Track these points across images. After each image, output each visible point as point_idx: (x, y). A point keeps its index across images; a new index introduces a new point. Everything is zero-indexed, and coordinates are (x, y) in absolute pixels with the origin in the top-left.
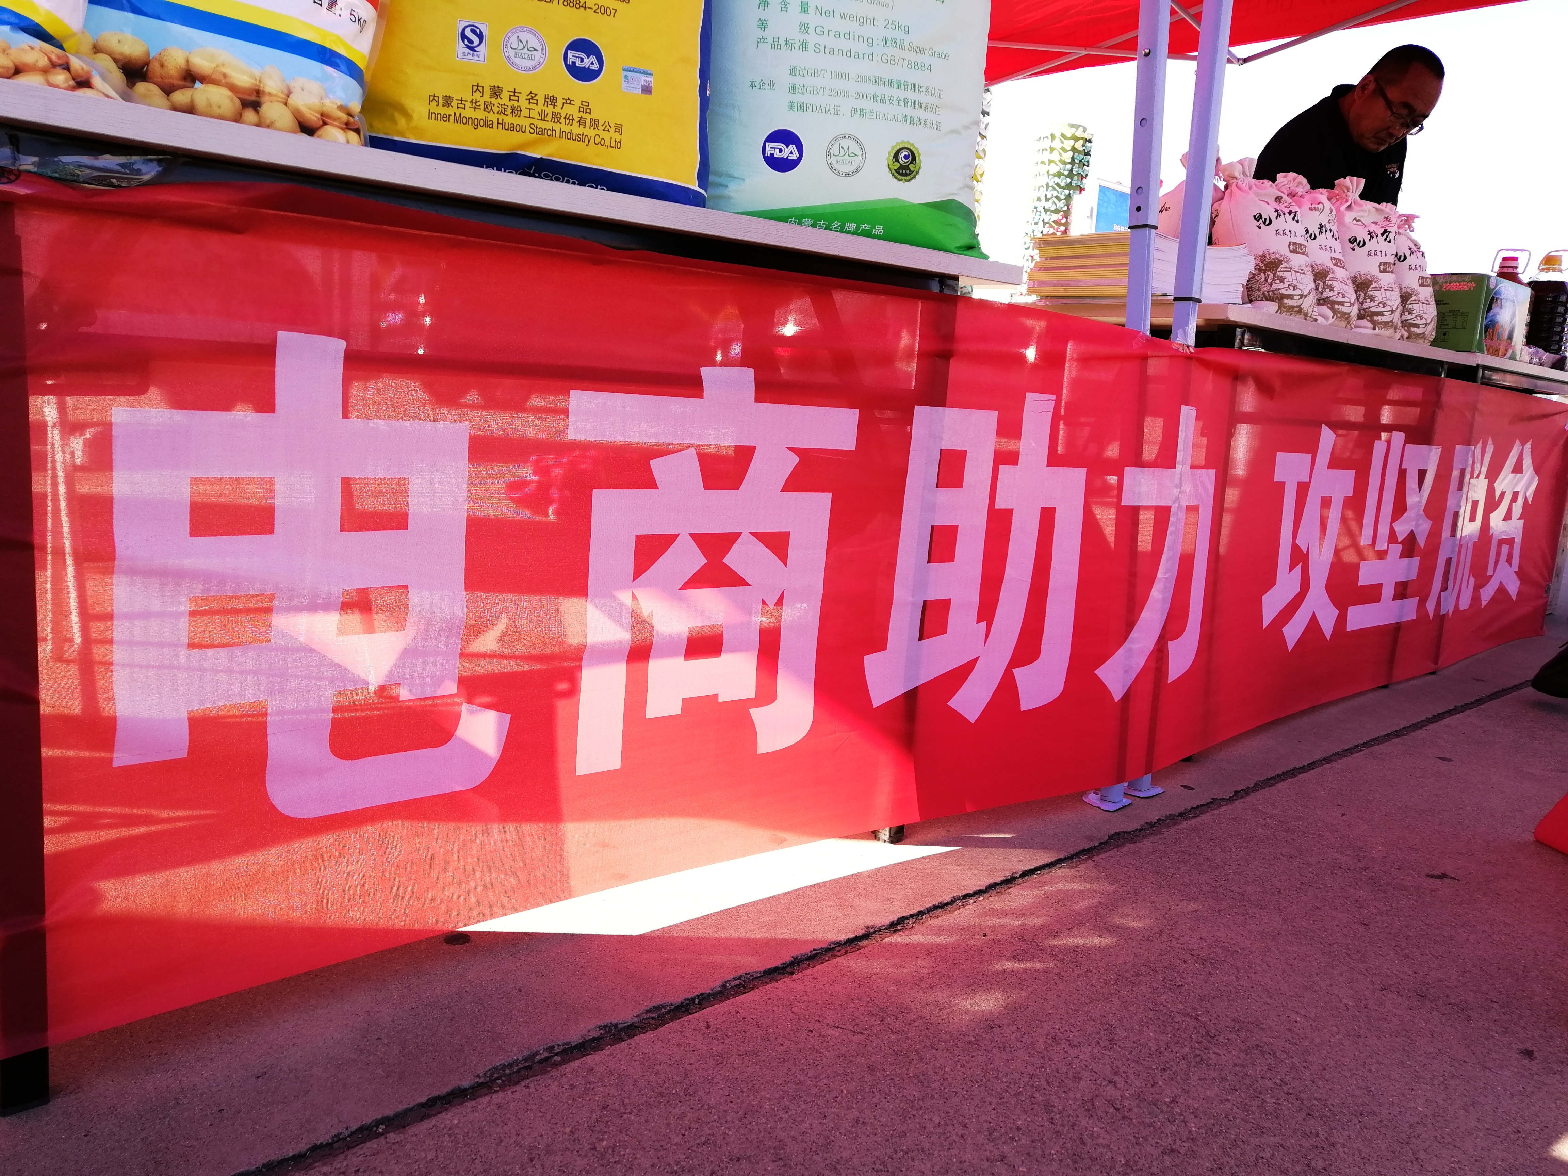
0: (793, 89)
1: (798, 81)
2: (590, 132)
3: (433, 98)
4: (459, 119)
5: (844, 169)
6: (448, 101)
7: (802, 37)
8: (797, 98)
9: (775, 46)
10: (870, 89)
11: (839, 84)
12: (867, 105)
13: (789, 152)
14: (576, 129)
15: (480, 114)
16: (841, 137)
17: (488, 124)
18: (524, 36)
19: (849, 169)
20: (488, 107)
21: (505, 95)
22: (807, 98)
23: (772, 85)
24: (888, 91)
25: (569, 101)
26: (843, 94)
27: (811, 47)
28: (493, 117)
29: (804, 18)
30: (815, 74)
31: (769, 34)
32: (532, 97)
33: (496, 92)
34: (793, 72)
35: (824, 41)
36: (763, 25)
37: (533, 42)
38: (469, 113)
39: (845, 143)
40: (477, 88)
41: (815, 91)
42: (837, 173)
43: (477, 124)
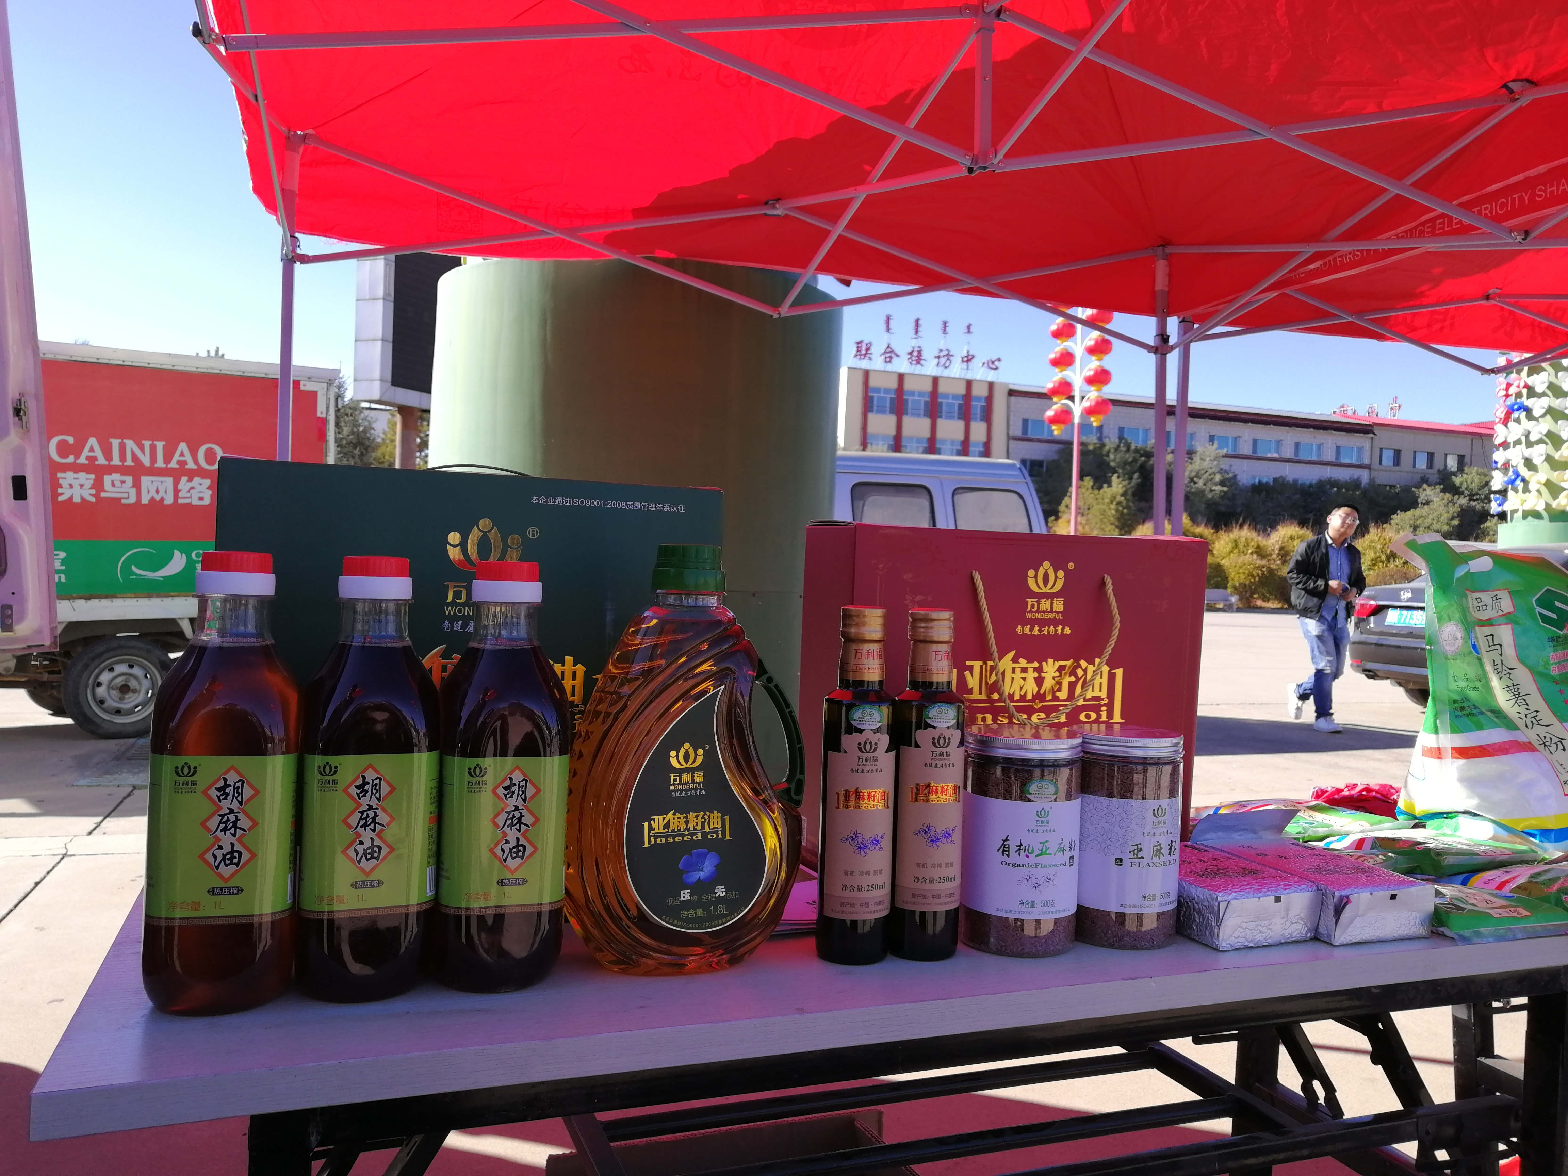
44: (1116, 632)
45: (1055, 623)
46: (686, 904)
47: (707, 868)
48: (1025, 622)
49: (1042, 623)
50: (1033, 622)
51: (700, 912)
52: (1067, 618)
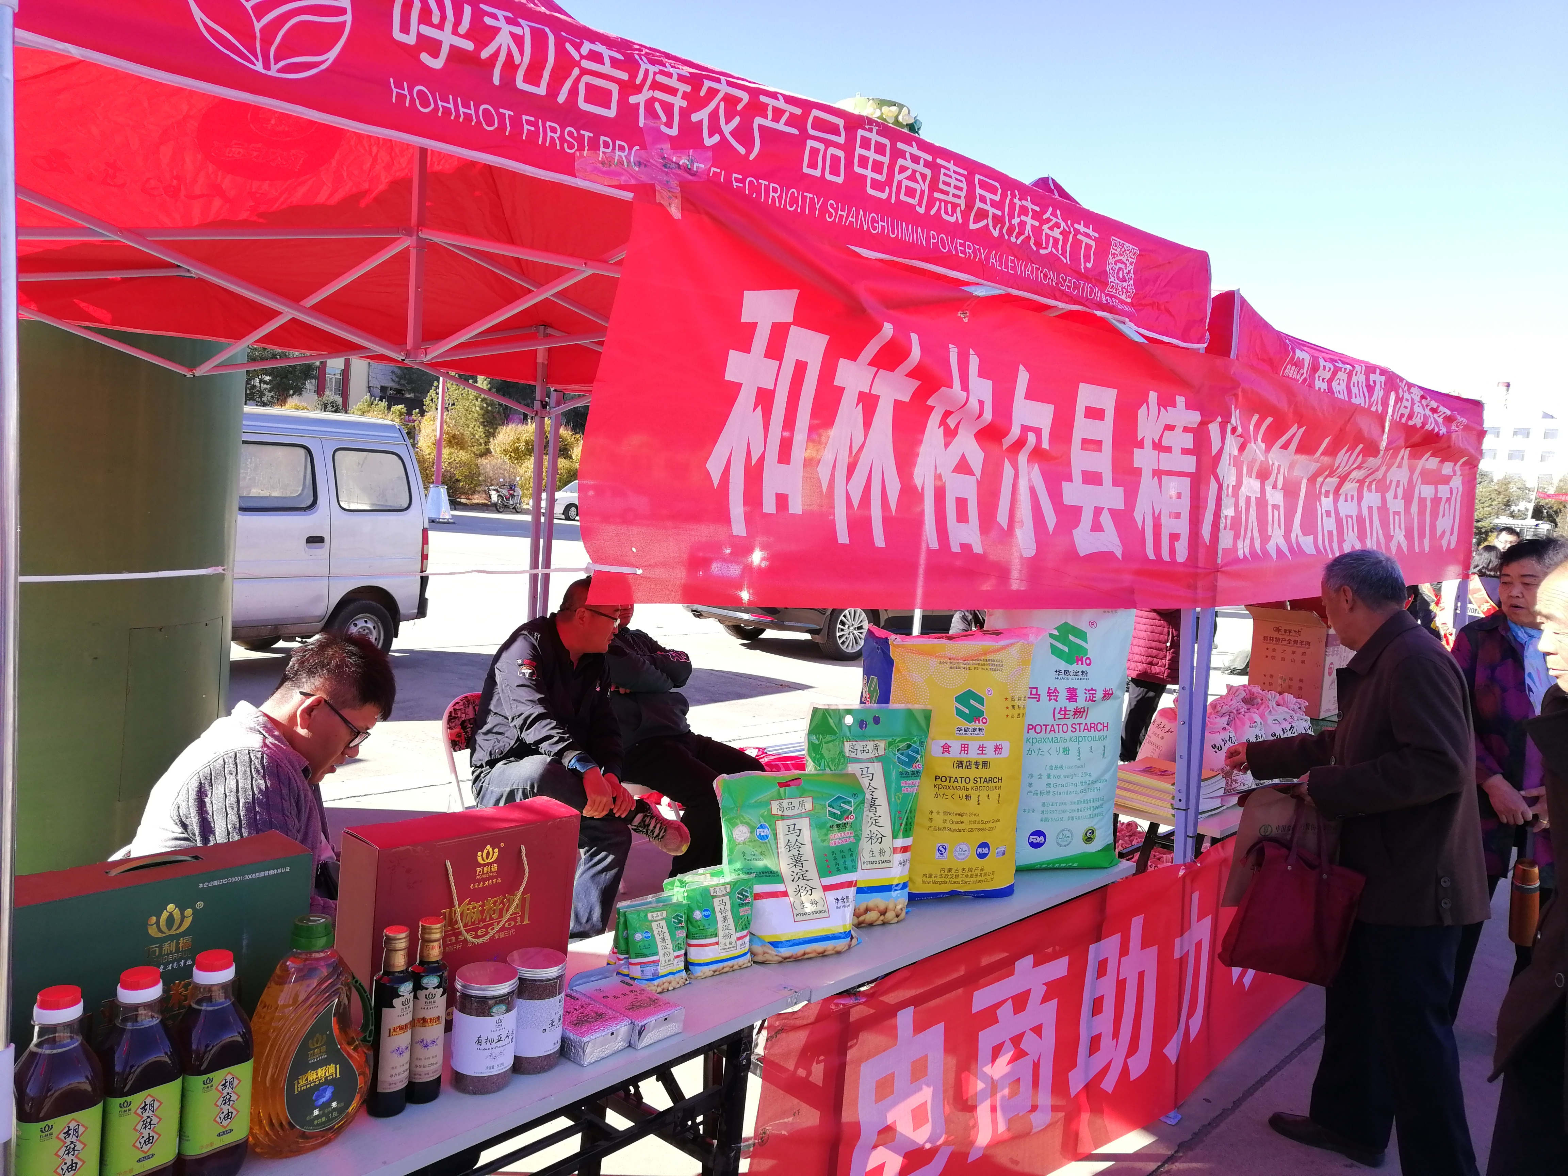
0: (1043, 812)
1: (1045, 808)
2: (983, 878)
3: (925, 875)
4: (934, 882)
5: (1063, 844)
6: (930, 876)
7: (1048, 789)
8: (1045, 816)
9: (1036, 794)
10: (1075, 807)
11: (1063, 807)
12: (1075, 814)
13: (1040, 839)
14: (979, 879)
15: (943, 880)
16: (1063, 830)
17: (945, 883)
18: (962, 846)
19: (1066, 843)
20: (946, 876)
21: (953, 871)
22: (1049, 816)
23: (1033, 811)
24: (1083, 805)
25: (977, 868)
26: (1064, 811)
27: (1051, 793)
28: (947, 880)
29: (1049, 781)
30: (1053, 804)
31: (1033, 789)
32: (963, 870)
33: (950, 870)
34: (1043, 805)
35: (1056, 789)
36: (1030, 785)
37: (965, 848)
38: (939, 879)
39: (1064, 833)
40: (943, 869)
41: (1052, 812)
42: (1061, 846)
43: (940, 883)
44: (526, 879)
45: (492, 878)
46: (317, 1117)
47: (328, 1095)
48: (475, 881)
49: (484, 880)
50: (479, 881)
51: (324, 1119)
52: (499, 873)
